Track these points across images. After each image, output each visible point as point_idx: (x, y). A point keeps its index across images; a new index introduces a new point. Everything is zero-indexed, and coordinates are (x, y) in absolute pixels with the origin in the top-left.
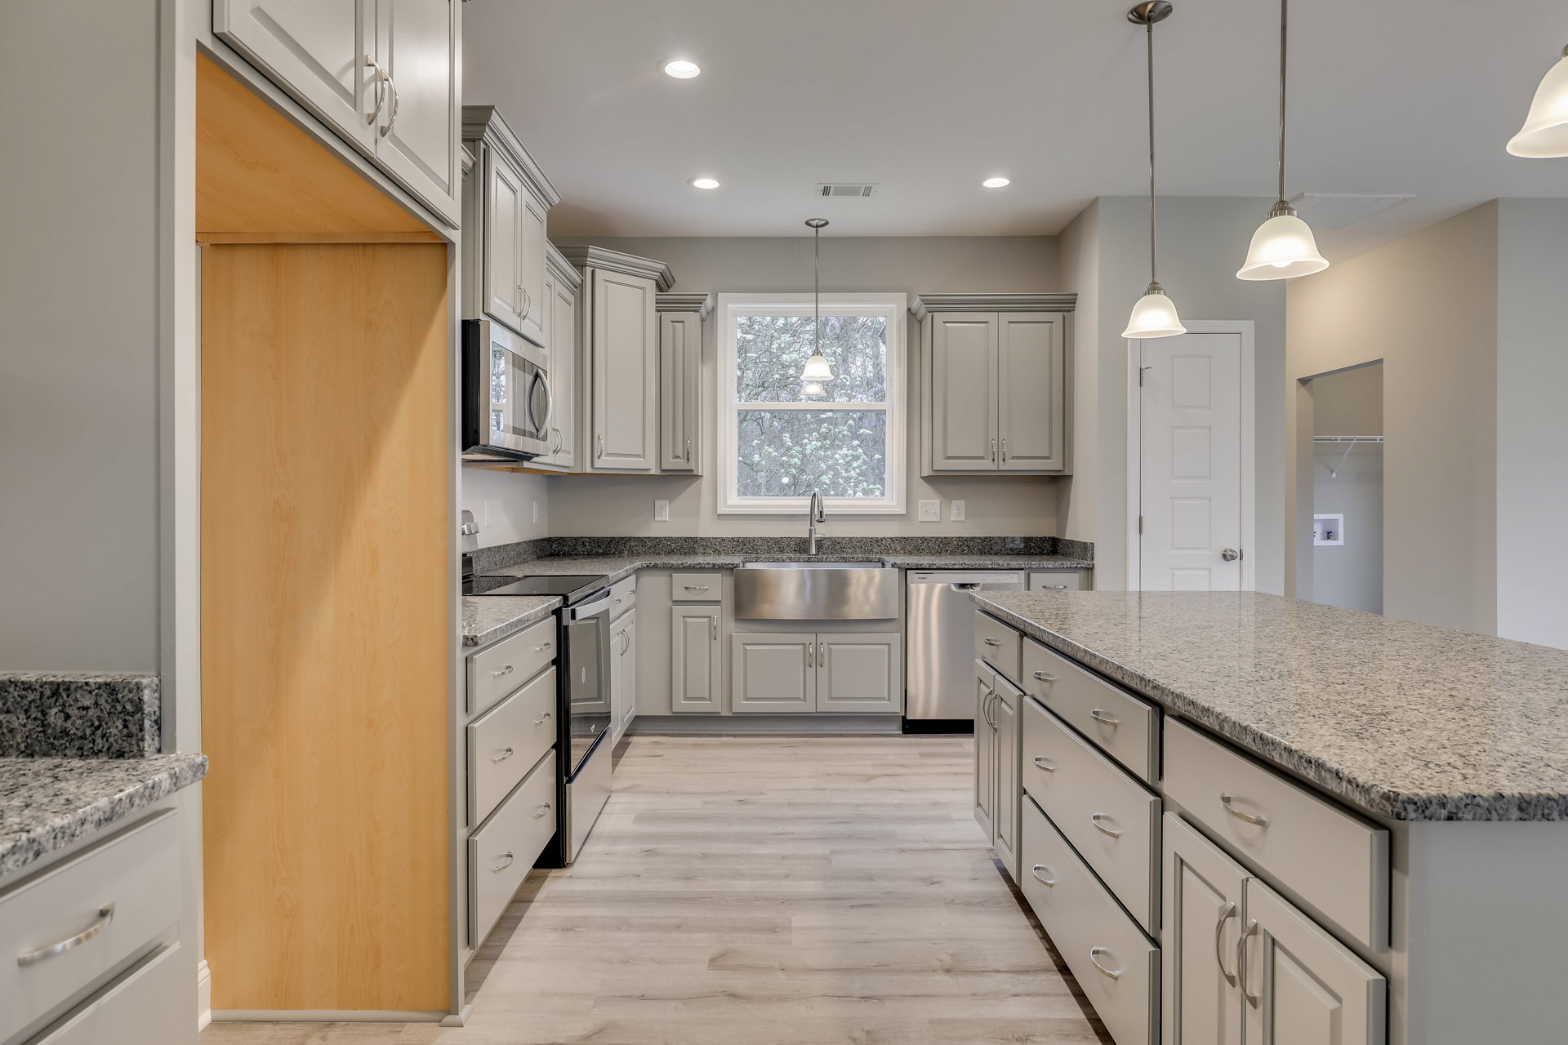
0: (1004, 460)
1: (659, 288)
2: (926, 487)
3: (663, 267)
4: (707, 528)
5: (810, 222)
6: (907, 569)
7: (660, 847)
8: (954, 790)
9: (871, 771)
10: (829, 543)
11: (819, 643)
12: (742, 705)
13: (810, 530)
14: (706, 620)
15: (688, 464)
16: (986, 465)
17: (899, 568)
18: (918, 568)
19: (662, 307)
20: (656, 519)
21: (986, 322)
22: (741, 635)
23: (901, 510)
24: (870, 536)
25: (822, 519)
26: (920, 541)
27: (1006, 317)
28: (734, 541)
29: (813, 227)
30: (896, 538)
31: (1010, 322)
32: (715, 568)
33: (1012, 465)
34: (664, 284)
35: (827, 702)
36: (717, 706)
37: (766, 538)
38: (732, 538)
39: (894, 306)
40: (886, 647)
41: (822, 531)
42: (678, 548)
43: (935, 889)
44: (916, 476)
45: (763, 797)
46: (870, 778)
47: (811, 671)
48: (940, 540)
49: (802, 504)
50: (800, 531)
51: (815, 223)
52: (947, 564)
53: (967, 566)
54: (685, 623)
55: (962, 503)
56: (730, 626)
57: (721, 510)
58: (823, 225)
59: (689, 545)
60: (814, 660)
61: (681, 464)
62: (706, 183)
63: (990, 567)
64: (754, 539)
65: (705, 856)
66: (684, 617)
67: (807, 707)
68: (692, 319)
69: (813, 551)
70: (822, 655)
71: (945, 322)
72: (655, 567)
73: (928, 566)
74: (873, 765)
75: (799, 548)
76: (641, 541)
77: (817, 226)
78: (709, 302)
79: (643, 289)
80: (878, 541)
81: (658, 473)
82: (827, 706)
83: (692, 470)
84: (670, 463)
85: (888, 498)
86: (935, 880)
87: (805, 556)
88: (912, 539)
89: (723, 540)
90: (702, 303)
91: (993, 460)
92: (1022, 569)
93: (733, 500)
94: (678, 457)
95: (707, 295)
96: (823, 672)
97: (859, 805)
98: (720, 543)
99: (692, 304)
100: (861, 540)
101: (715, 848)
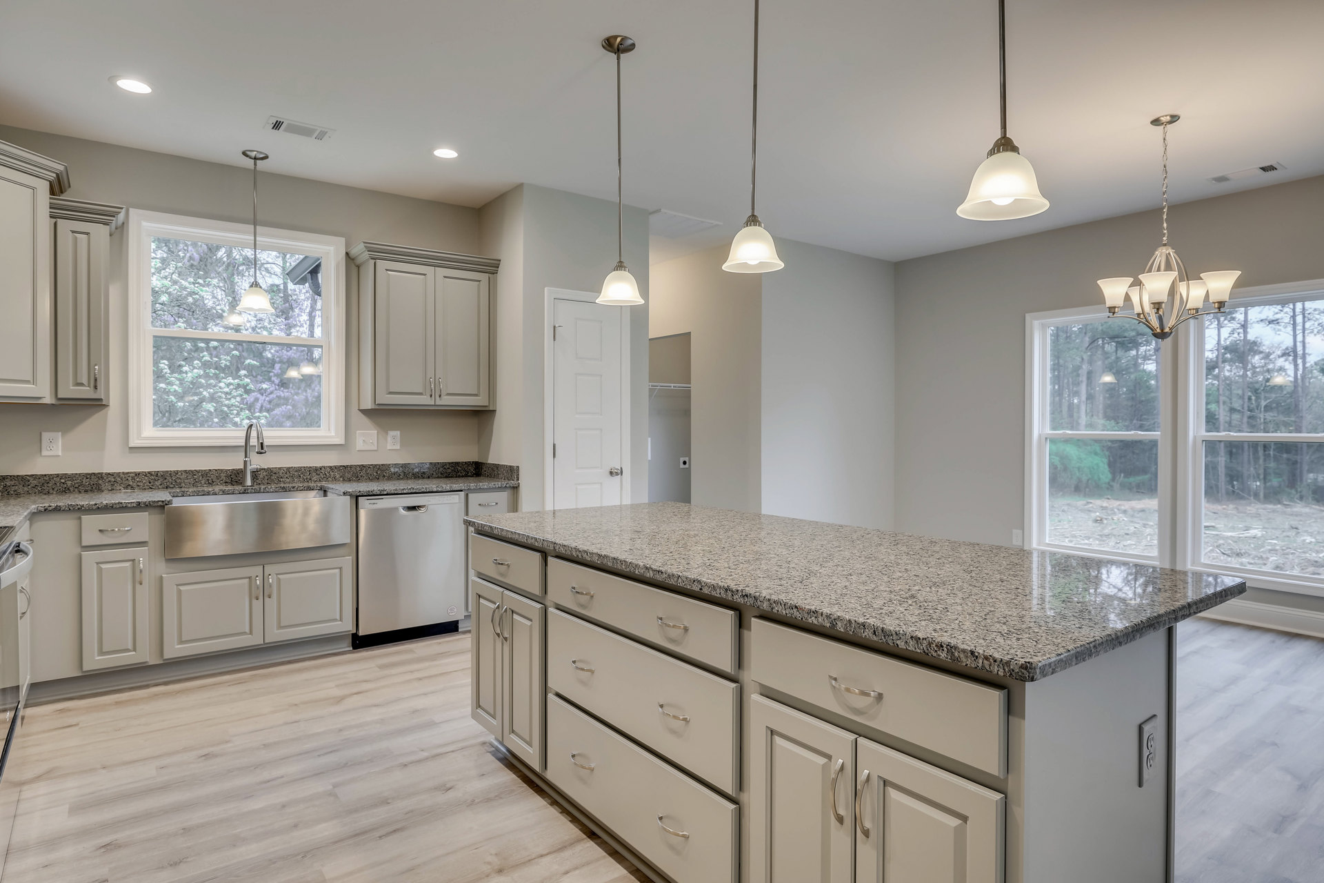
0: (440, 396)
1: (52, 192)
2: (365, 420)
3: (62, 168)
4: (113, 462)
5: (248, 153)
6: (357, 497)
7: (120, 836)
8: (425, 694)
9: (338, 692)
10: (265, 474)
11: (266, 575)
12: (174, 650)
13: (245, 462)
14: (128, 564)
15: (95, 392)
16: (425, 400)
17: (351, 495)
18: (370, 495)
19: (58, 213)
20: (45, 453)
21: (425, 275)
22: (173, 577)
23: (340, 440)
24: (309, 466)
25: (263, 451)
26: (358, 469)
27: (442, 272)
28: (152, 475)
29: (250, 158)
30: (335, 467)
31: (445, 277)
32: (139, 507)
33: (447, 401)
34: (58, 187)
35: (276, 631)
36: (146, 655)
37: (192, 471)
38: (149, 473)
39: (332, 248)
40: (337, 571)
41: (257, 462)
42: (77, 485)
43: (451, 794)
44: (354, 408)
45: (229, 745)
46: (340, 700)
47: (257, 605)
48: (378, 467)
49: (234, 435)
50: (234, 462)
51: (253, 154)
52: (396, 490)
53: (414, 491)
54: (100, 571)
55: (398, 433)
56: (161, 567)
57: (134, 442)
58: (262, 159)
59: (93, 482)
60: (261, 593)
61: (86, 392)
62: (134, 86)
63: (435, 490)
64: (176, 473)
65: (186, 831)
66: (97, 563)
67: (256, 640)
68: (100, 233)
69: (249, 482)
70: (270, 586)
71: (387, 270)
72: (57, 509)
73: (378, 493)
74: (337, 686)
75: (234, 478)
76: (23, 480)
77: (255, 159)
78: (121, 217)
79: (33, 189)
80: (317, 470)
81: (54, 402)
82: (275, 635)
83: (100, 400)
84: (69, 390)
85: (329, 430)
86: (448, 786)
87: (239, 488)
88: (351, 467)
89: (137, 474)
90: (114, 216)
91: (431, 396)
92: (462, 491)
93: (147, 431)
94: (82, 384)
95: (122, 208)
96: (271, 604)
97: (340, 730)
98: (133, 478)
99: (103, 215)
100: (299, 470)
101: (196, 817)
